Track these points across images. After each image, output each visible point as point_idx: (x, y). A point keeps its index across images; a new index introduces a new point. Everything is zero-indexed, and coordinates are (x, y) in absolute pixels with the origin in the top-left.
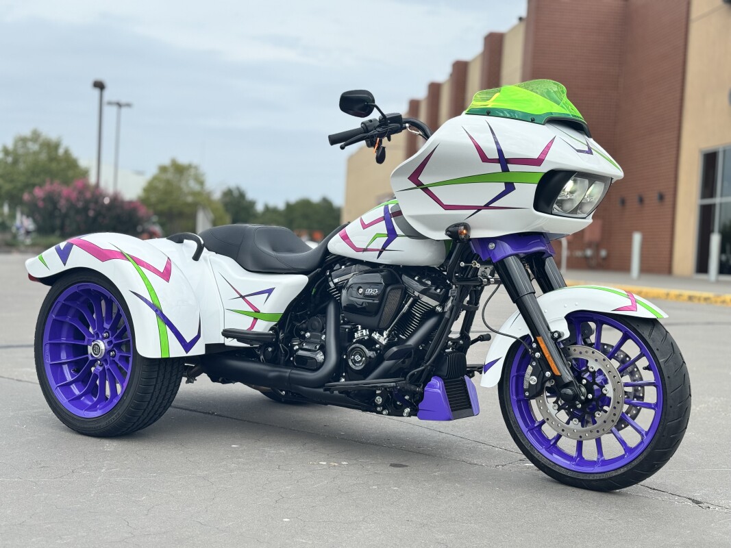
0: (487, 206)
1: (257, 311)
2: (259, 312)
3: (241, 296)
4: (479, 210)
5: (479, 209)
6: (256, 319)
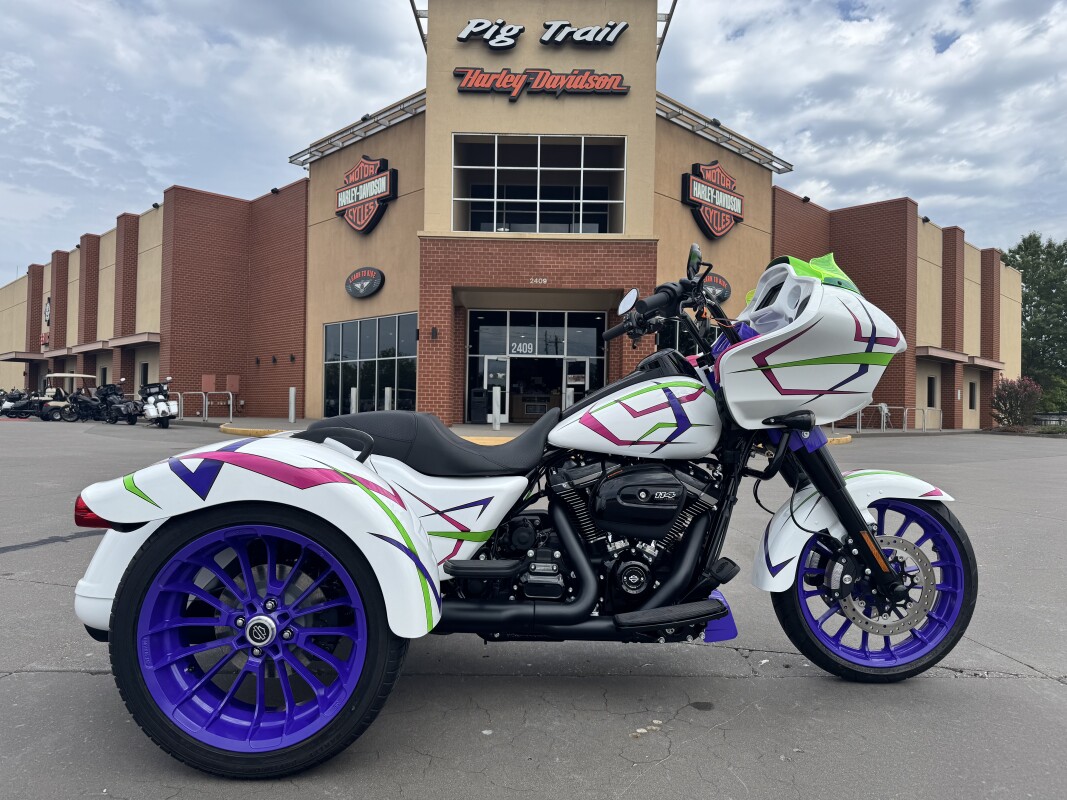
0: (831, 391)
1: (465, 530)
2: (469, 531)
3: (437, 512)
4: (821, 395)
5: (821, 393)
6: (460, 541)
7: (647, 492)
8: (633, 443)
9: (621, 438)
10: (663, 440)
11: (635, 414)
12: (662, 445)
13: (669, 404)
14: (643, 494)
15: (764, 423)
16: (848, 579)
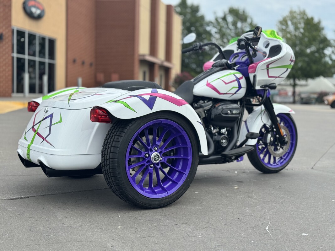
7: (231, 111)
8: (225, 94)
9: (221, 92)
10: (234, 93)
11: (226, 84)
12: (233, 94)
13: (236, 80)
14: (229, 112)
15: (261, 87)
16: (272, 139)
